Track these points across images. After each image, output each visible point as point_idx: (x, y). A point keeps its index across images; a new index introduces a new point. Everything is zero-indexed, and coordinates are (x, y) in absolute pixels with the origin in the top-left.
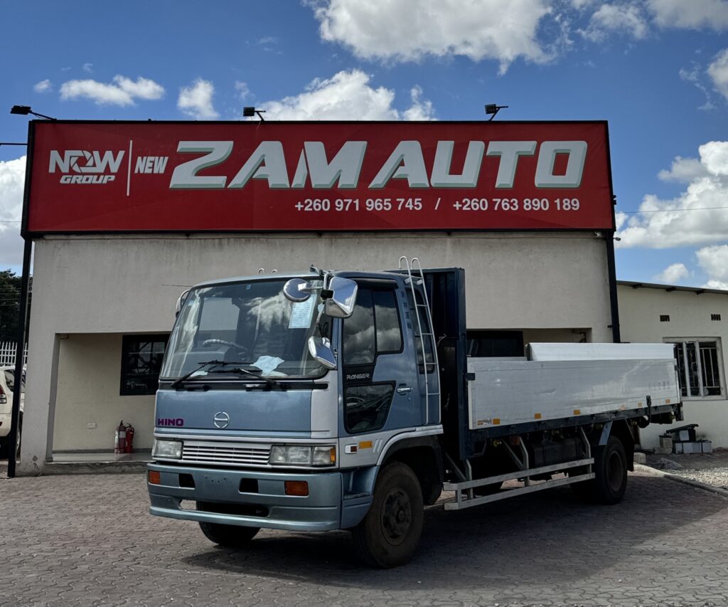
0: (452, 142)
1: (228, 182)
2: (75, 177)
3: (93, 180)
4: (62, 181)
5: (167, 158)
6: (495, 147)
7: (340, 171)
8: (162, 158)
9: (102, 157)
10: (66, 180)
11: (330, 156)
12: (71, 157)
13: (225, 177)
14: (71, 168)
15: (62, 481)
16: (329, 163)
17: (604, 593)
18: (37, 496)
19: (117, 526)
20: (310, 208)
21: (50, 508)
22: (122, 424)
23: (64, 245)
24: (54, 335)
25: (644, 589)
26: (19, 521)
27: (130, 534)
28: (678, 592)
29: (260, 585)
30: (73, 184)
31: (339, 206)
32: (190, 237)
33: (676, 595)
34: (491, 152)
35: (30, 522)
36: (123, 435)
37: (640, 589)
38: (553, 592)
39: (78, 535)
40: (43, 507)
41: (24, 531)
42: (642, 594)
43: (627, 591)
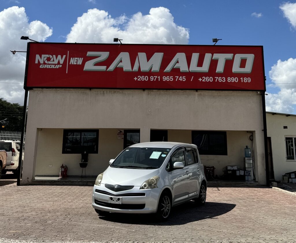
0: (199, 54)
1: (107, 68)
2: (46, 65)
3: (53, 67)
4: (41, 67)
5: (82, 58)
6: (216, 56)
7: (152, 65)
8: (80, 58)
9: (57, 57)
10: (42, 66)
11: (148, 59)
12: (44, 57)
13: (106, 67)
14: (44, 62)
15: (39, 187)
16: (148, 61)
17: (262, 238)
18: (29, 193)
19: (62, 206)
20: (140, 79)
21: (34, 198)
22: (63, 165)
23: (41, 92)
24: (36, 129)
25: (279, 237)
26: (23, 203)
27: (67, 209)
28: (293, 239)
29: (121, 231)
30: (45, 68)
31: (152, 79)
32: (91, 90)
33: (292, 240)
34: (214, 58)
35: (27, 203)
36: (63, 170)
37: (277, 236)
38: (241, 237)
39: (47, 209)
40: (32, 198)
41: (25, 207)
42: (278, 239)
43: (271, 237)
